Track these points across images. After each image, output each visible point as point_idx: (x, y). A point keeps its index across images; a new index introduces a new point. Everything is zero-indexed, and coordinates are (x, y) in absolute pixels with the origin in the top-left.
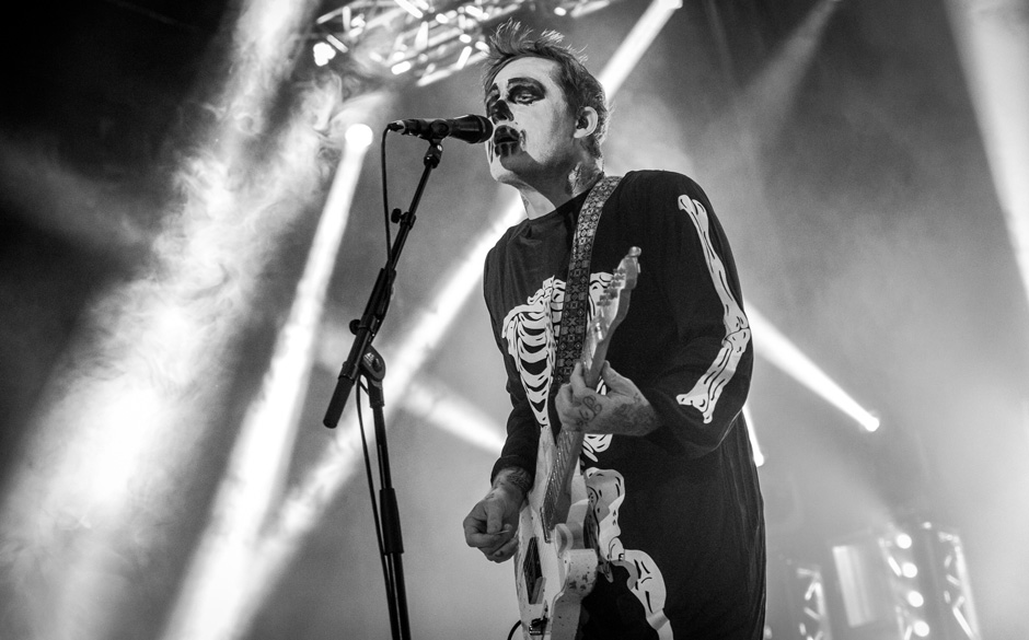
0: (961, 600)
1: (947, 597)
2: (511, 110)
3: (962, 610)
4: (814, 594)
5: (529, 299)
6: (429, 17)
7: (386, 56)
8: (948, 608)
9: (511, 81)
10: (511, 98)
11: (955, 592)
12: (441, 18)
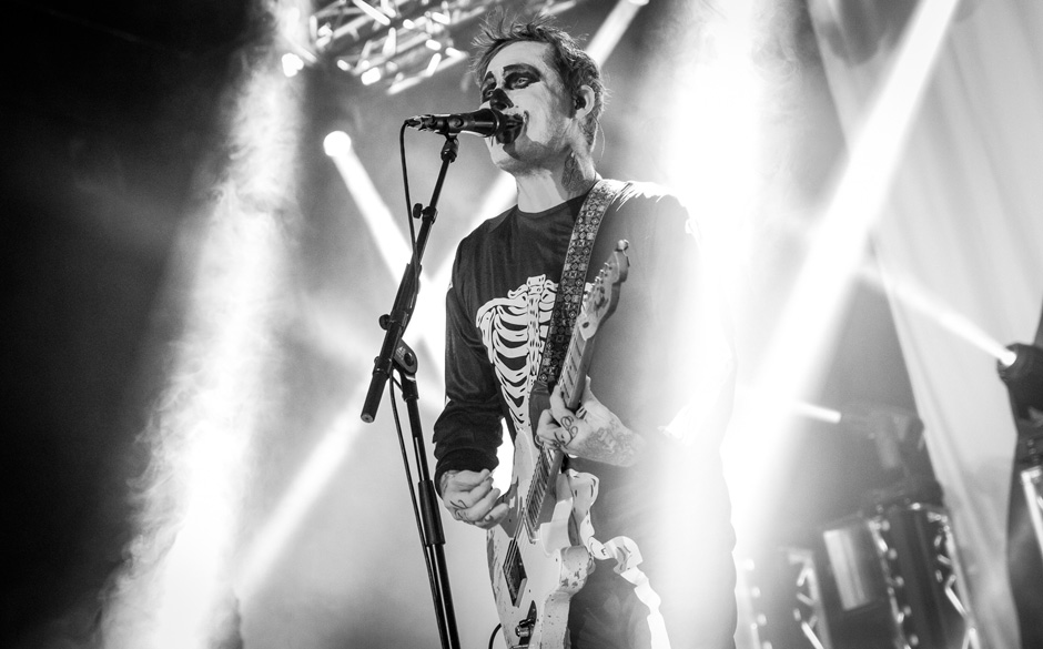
0: (952, 579)
1: (939, 576)
2: (509, 97)
3: (954, 588)
4: (806, 580)
5: (510, 292)
6: (396, 23)
7: (355, 64)
8: (941, 586)
9: (506, 69)
10: (508, 85)
11: (947, 571)
12: (408, 24)
